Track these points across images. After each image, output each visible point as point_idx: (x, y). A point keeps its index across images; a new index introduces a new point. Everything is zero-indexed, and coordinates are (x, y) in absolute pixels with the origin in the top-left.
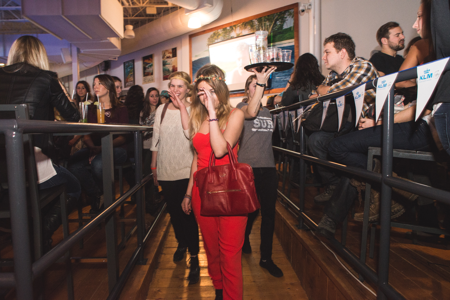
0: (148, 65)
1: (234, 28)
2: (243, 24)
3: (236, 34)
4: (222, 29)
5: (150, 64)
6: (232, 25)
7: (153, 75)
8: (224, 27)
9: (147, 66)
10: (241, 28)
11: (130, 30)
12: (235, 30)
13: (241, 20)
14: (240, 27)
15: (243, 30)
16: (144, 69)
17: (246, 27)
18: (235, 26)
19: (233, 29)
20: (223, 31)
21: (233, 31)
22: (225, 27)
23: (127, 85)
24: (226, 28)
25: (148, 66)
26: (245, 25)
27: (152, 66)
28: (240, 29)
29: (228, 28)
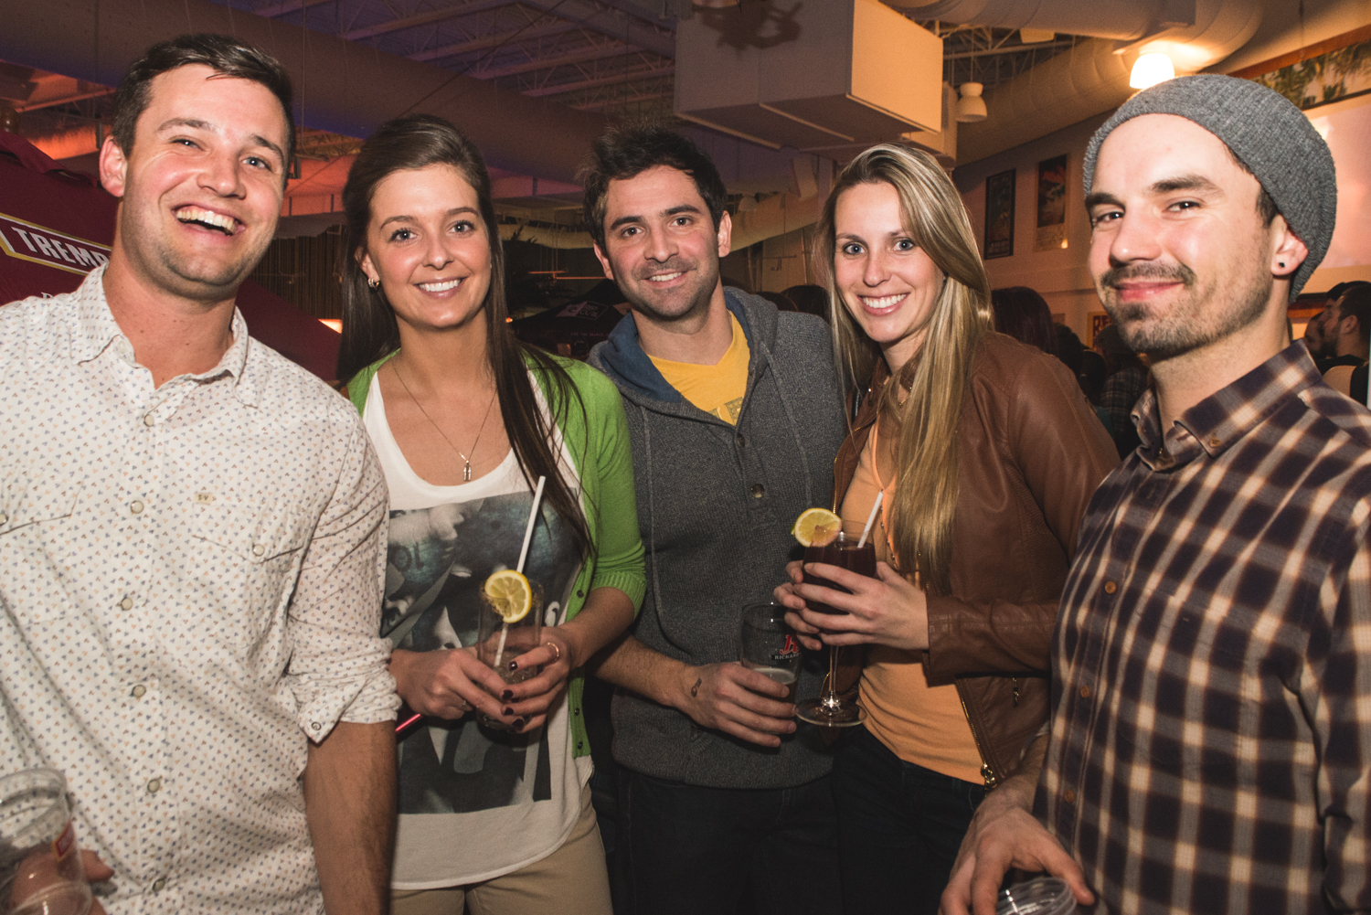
0: (1053, 189)
1: (1318, 68)
2: (1348, 52)
3: (1324, 88)
4: (1277, 73)
5: (1059, 188)
6: (1313, 55)
7: (1065, 223)
8: (1285, 64)
9: (1049, 194)
10: (1341, 69)
11: (973, 98)
12: (1321, 73)
13: (1340, 37)
14: (1339, 64)
15: (1347, 75)
16: (1042, 201)
17: (1360, 63)
18: (1321, 60)
19: (1313, 70)
20: (1280, 79)
21: (1315, 78)
22: (1290, 64)
23: (990, 251)
24: (1291, 67)
25: (1053, 193)
26: (1356, 56)
27: (1062, 192)
28: (1337, 72)
29: (1298, 67)
